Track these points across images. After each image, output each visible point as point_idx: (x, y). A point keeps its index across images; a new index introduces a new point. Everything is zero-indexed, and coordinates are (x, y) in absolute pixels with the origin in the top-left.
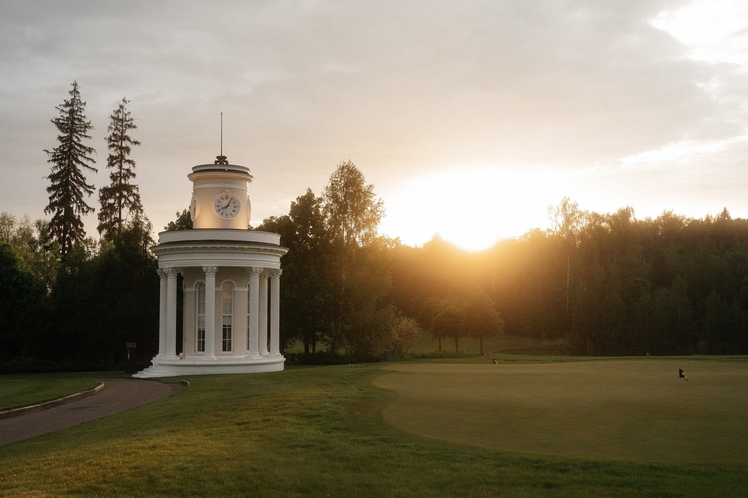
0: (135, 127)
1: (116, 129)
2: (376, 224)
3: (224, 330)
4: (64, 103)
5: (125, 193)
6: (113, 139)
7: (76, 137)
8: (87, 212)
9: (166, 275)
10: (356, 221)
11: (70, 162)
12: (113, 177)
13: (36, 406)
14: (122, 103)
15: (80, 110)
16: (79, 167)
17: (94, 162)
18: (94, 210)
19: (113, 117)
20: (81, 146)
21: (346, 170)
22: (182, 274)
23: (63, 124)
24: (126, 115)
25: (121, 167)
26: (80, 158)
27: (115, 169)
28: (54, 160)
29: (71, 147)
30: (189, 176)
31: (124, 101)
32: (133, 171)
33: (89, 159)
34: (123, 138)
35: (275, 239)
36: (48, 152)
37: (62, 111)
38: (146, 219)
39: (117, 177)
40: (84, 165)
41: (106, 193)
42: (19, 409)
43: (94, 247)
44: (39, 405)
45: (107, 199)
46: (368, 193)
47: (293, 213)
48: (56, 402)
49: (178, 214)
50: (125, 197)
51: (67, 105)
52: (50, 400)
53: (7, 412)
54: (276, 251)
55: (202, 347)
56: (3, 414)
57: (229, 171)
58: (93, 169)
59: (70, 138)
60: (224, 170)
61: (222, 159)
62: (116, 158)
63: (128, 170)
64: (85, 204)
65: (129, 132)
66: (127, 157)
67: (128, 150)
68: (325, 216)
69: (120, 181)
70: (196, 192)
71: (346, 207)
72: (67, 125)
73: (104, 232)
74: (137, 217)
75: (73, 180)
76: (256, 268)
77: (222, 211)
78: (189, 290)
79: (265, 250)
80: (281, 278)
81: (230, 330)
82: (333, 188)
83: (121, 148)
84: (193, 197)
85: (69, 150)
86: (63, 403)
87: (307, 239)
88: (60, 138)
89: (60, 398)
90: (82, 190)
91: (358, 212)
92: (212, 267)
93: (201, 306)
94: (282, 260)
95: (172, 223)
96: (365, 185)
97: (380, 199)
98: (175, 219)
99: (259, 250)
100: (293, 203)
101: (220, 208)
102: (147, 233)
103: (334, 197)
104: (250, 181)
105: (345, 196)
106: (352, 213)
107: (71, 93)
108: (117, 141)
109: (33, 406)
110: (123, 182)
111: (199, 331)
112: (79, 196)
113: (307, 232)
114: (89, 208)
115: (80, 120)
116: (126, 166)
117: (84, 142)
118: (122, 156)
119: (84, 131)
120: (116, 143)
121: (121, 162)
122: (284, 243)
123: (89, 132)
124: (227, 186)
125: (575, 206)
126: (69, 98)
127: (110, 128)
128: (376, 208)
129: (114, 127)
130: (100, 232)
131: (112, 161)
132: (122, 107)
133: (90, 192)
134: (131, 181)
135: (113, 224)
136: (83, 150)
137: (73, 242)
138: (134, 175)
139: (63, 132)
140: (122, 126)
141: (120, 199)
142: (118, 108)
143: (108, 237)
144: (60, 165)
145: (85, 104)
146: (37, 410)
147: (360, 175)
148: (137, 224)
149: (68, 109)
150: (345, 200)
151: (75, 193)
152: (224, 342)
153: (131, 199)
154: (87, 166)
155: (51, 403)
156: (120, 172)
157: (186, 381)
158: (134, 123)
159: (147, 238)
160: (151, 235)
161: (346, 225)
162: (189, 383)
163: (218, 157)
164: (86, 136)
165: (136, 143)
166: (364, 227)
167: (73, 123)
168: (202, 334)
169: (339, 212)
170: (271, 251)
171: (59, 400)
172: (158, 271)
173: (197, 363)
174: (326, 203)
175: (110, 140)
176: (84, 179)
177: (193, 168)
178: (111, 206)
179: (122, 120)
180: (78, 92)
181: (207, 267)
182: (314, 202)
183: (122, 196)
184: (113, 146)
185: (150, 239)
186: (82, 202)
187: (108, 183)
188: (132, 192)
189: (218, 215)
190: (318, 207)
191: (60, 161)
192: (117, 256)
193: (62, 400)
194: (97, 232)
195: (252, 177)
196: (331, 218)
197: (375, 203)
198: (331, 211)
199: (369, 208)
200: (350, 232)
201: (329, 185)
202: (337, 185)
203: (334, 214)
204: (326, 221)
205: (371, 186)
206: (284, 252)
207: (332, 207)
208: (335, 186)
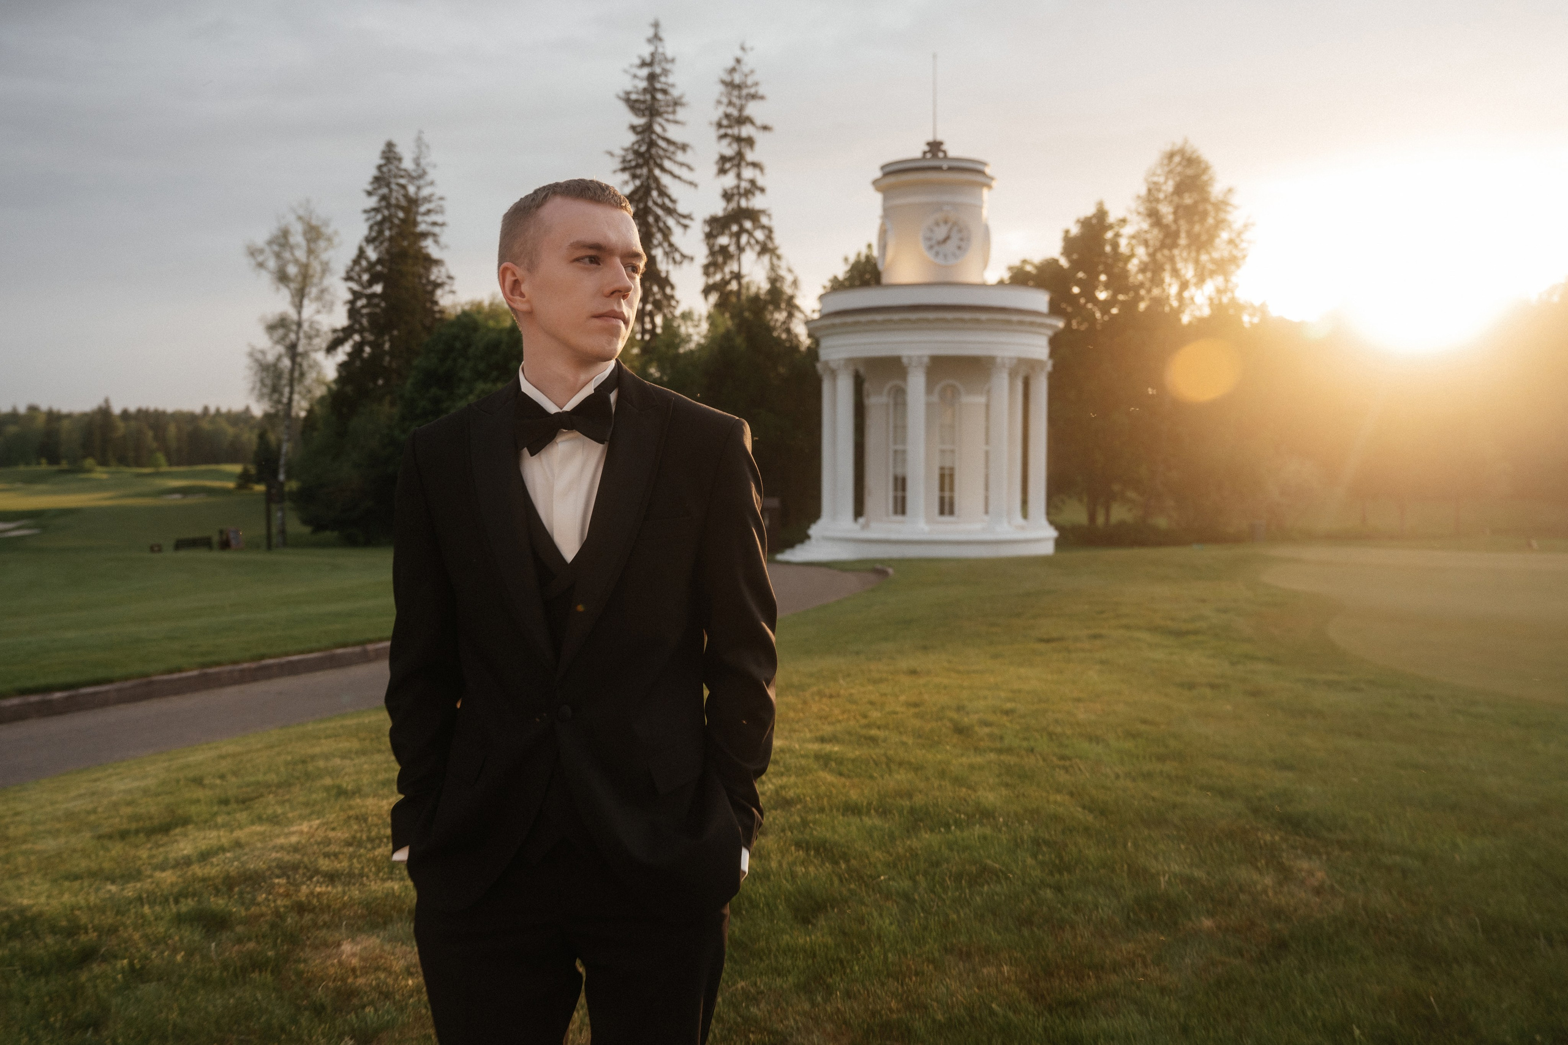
0: (762, 98)
1: (730, 103)
2: (1238, 266)
3: (942, 477)
4: (638, 62)
5: (748, 225)
6: (725, 122)
7: (660, 125)
8: (681, 263)
9: (833, 373)
10: (1197, 262)
11: (650, 171)
12: (727, 196)
14: (739, 53)
15: (665, 72)
16: (665, 179)
17: (690, 168)
18: (692, 259)
19: (724, 82)
20: (669, 141)
21: (1177, 159)
22: (862, 370)
23: (636, 101)
24: (746, 76)
25: (739, 176)
26: (667, 164)
27: (729, 181)
28: (624, 170)
29: (652, 144)
30: (875, 183)
31: (743, 49)
32: (760, 182)
33: (682, 164)
34: (742, 120)
35: (1039, 300)
36: (611, 154)
37: (635, 76)
38: (790, 271)
39: (733, 195)
40: (674, 176)
41: (716, 225)
43: (697, 326)
45: (715, 237)
46: (1221, 206)
47: (1067, 251)
49: (846, 260)
50: (747, 231)
51: (644, 64)
54: (1042, 325)
55: (901, 507)
57: (951, 169)
58: (691, 183)
59: (648, 129)
60: (938, 169)
61: (935, 147)
62: (730, 159)
63: (752, 182)
64: (677, 250)
65: (752, 109)
66: (750, 156)
67: (750, 142)
68: (1131, 255)
69: (739, 202)
70: (888, 213)
71: (1176, 235)
72: (644, 102)
73: (714, 298)
74: (773, 268)
75: (655, 203)
76: (1003, 358)
77: (936, 248)
78: (876, 402)
79: (1021, 323)
80: (1051, 377)
81: (952, 476)
82: (1151, 197)
83: (738, 139)
84: (883, 225)
85: (648, 150)
87: (1095, 301)
88: (633, 128)
90: (671, 222)
91: (1200, 243)
92: (920, 357)
93: (900, 430)
94: (1052, 342)
95: (836, 278)
96: (1216, 190)
98: (841, 271)
99: (1009, 322)
100: (1067, 232)
101: (934, 242)
102: (791, 298)
103: (1154, 216)
104: (989, 187)
105: (1175, 213)
106: (1189, 246)
107: (650, 41)
108: (730, 126)
110: (744, 203)
111: (896, 479)
112: (666, 233)
113: (1095, 288)
114: (683, 256)
115: (665, 92)
116: (748, 173)
117: (674, 133)
118: (740, 155)
119: (674, 112)
120: (730, 131)
121: (738, 166)
122: (1055, 309)
123: (681, 114)
124: (946, 198)
126: (646, 51)
127: (719, 102)
128: (1239, 234)
129: (725, 100)
130: (706, 297)
131: (724, 164)
132: (738, 61)
133: (685, 227)
134: (757, 202)
135: (728, 283)
136: (672, 148)
137: (659, 320)
138: (762, 190)
139: (637, 115)
140: (740, 97)
141: (738, 235)
142: (731, 63)
143: (720, 306)
144: (634, 177)
145: (673, 61)
147: (1206, 169)
148: (775, 281)
149: (645, 72)
150: (1176, 221)
151: (660, 230)
152: (942, 500)
153: (760, 235)
154: (679, 178)
156: (738, 187)
157: (884, 567)
158: (761, 90)
159: (791, 307)
160: (798, 301)
161: (1175, 272)
162: (890, 570)
163: (929, 144)
164: (676, 122)
165: (765, 128)
166: (1213, 274)
167: (654, 98)
168: (901, 484)
169: (1163, 246)
170: (1032, 324)
172: (819, 366)
173: (893, 536)
174: (1137, 227)
175: (720, 125)
176: (673, 201)
177: (883, 168)
178: (724, 250)
179: (739, 87)
180: (660, 39)
181: (910, 358)
182: (1111, 227)
183: (742, 230)
184: (725, 136)
185: (797, 308)
186: (671, 245)
187: (718, 208)
188: (758, 221)
189: (929, 256)
190: (1118, 235)
191: (633, 171)
192: (739, 341)
194: (701, 297)
195: (992, 179)
196: (1145, 258)
197: (1237, 225)
198: (1146, 243)
199: (1225, 235)
200: (1184, 286)
201: (1143, 191)
202: (1159, 190)
203: (1151, 250)
204: (1133, 265)
205: (1230, 190)
206: (1056, 327)
207: (1148, 236)
208: (1155, 193)
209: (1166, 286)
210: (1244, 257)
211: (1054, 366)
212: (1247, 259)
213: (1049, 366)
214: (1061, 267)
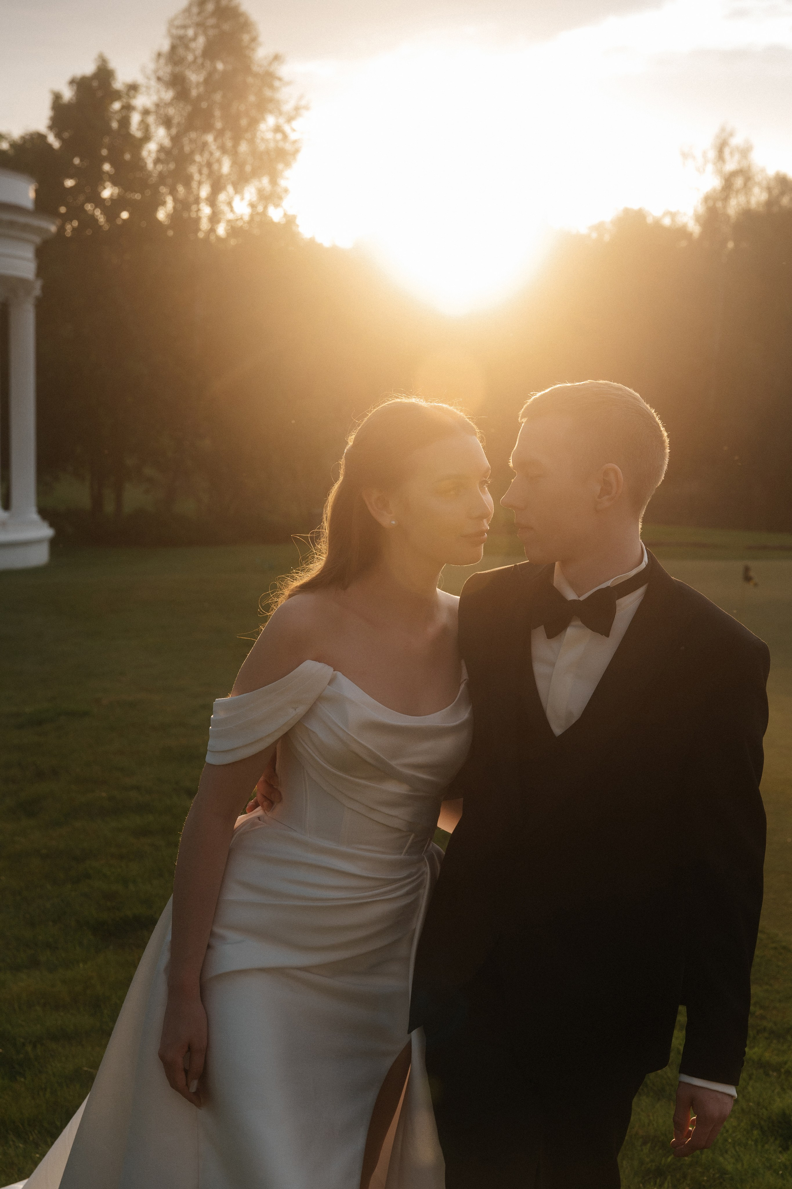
2: (288, 165)
10: (235, 153)
35: (22, 191)
46: (266, 78)
47: (57, 124)
54: (25, 227)
68: (147, 138)
71: (208, 113)
80: (40, 305)
82: (176, 56)
87: (99, 202)
91: (239, 128)
94: (40, 253)
96: (260, 57)
97: (301, 97)
100: (57, 97)
103: (178, 84)
105: (206, 83)
106: (224, 131)
113: (97, 181)
122: (43, 206)
125: (745, 152)
128: (289, 120)
150: (207, 95)
161: (207, 166)
166: (256, 173)
169: (190, 126)
174: (155, 98)
182: (116, 95)
190: (128, 108)
196: (167, 142)
197: (288, 107)
198: (167, 123)
199: (271, 121)
200: (217, 188)
201: (165, 46)
202: (187, 47)
203: (174, 131)
204: (150, 151)
205: (277, 58)
206: (47, 231)
207: (171, 111)
208: (181, 51)
209: (194, 185)
210: (297, 151)
211: (44, 288)
212: (300, 156)
213: (37, 291)
214: (50, 146)
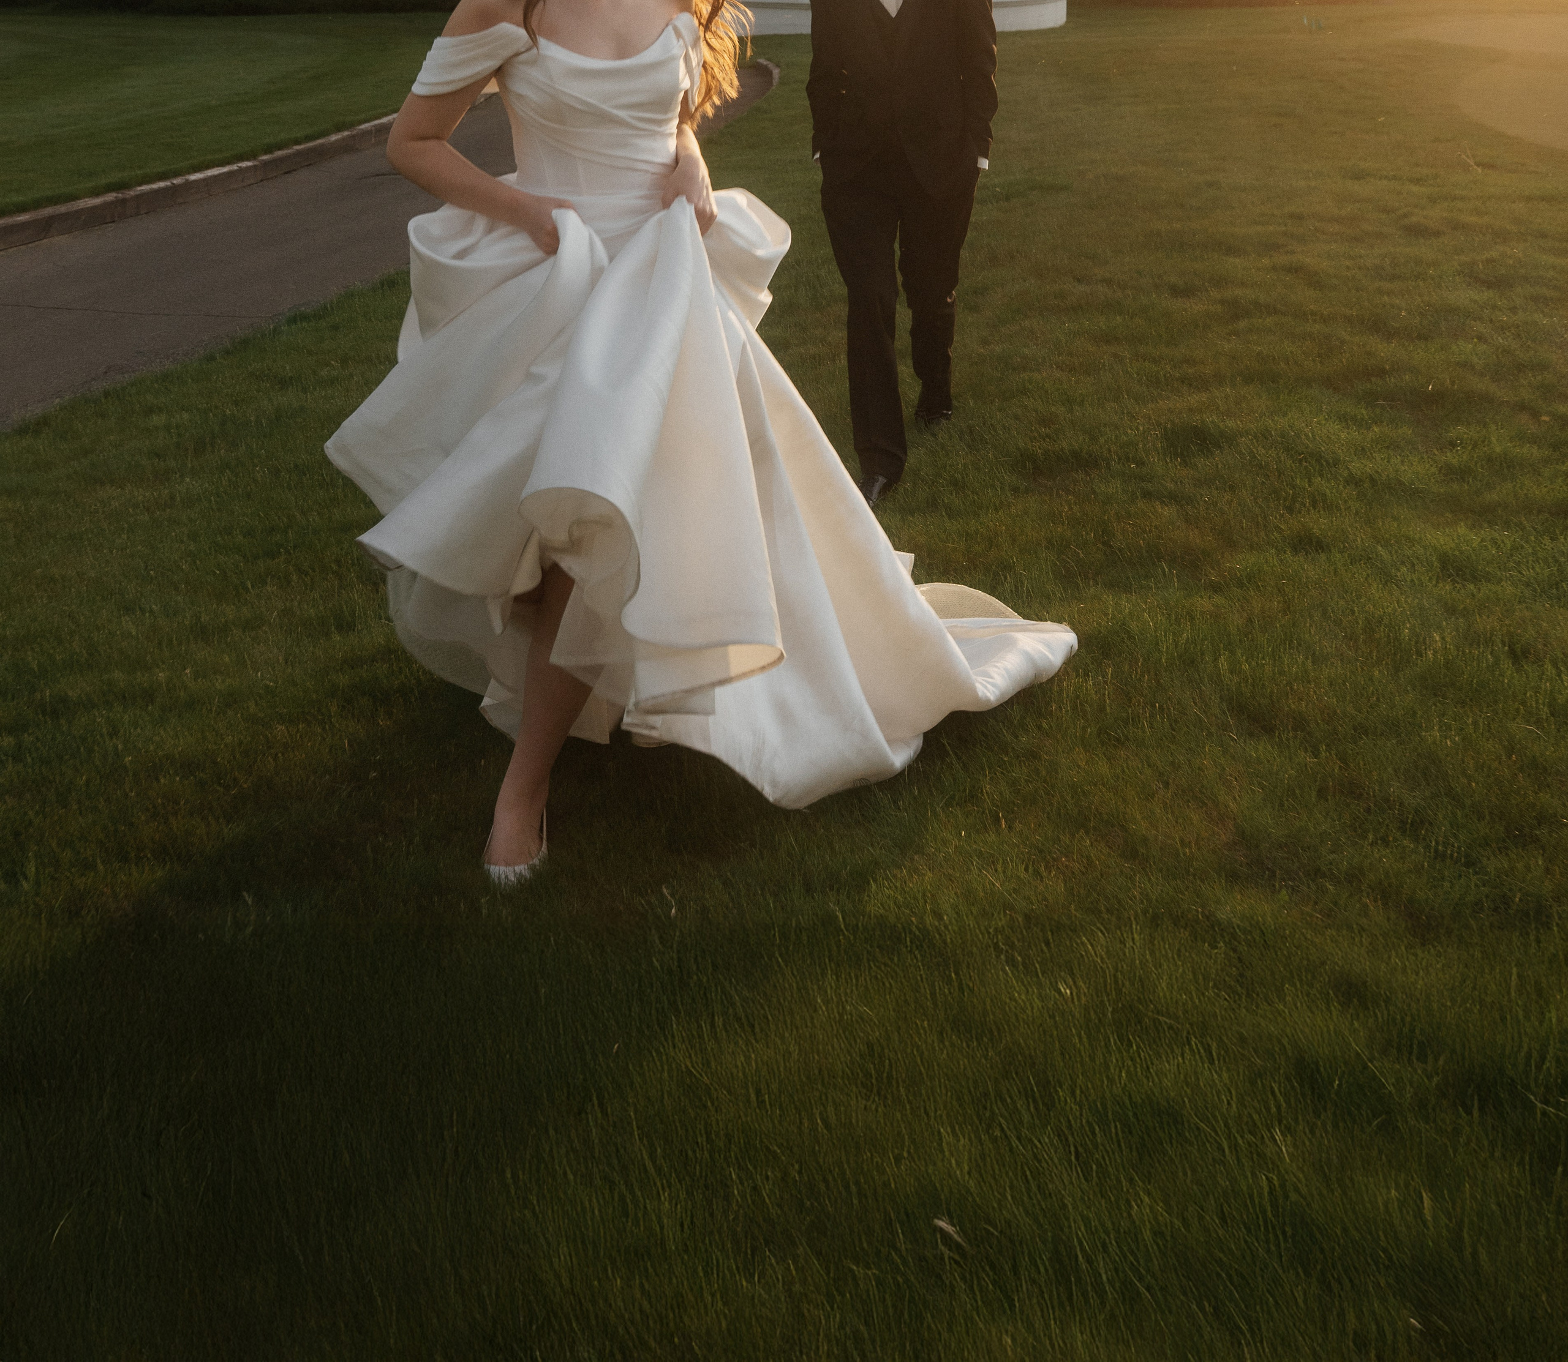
13: (235, 167)
42: (162, 184)
44: (249, 164)
48: (322, 145)
52: (297, 142)
53: (110, 197)
56: (94, 208)
86: (346, 148)
89: (338, 129)
109: (225, 169)
146: (243, 181)
155: (299, 153)
157: (771, 66)
162: (776, 72)
171: (334, 138)
193: (343, 139)
